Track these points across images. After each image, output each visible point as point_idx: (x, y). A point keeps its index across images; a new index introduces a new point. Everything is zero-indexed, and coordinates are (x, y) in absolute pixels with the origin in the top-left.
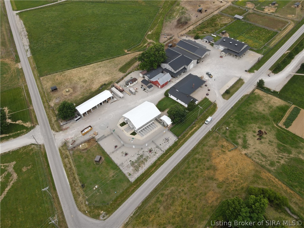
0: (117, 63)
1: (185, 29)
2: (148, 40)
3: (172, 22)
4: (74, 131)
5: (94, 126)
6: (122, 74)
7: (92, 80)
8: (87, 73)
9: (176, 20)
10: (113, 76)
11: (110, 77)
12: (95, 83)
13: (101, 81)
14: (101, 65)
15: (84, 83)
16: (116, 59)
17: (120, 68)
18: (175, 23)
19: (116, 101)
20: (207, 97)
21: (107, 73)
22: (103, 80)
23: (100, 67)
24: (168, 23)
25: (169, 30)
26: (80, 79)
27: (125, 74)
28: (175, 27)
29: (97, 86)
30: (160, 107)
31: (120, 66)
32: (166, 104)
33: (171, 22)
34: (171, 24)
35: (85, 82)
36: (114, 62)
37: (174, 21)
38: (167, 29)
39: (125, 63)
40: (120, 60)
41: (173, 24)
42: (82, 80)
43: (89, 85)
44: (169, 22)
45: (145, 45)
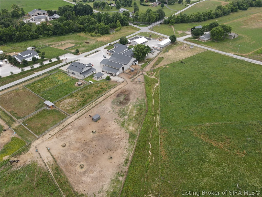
1: (119, 89)
2: (155, 78)
3: (136, 99)
5: (159, 41)
9: (131, 101)
18: (131, 97)
24: (141, 97)
25: (137, 89)
27: (159, 56)
28: (131, 92)
30: (132, 46)
31: (165, 59)
33: (138, 99)
34: (137, 96)
37: (134, 101)
38: (139, 89)
40: (167, 62)
41: (135, 97)
44: (140, 99)
45: (155, 73)
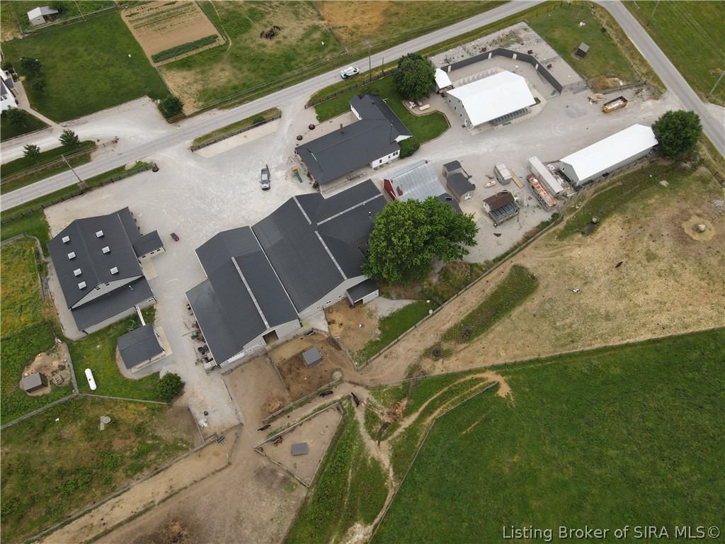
0: (545, 326)
2: (387, 463)
4: (644, 116)
5: (598, 115)
6: (528, 265)
7: (627, 255)
8: (653, 294)
10: (558, 257)
11: (567, 254)
12: (616, 243)
13: (598, 248)
14: (604, 326)
15: (653, 250)
16: (546, 351)
17: (534, 296)
19: (552, 163)
20: (316, 122)
21: (578, 276)
22: (590, 249)
23: (608, 317)
26: (672, 272)
29: (607, 229)
30: (441, 122)
31: (532, 304)
32: (423, 126)
35: (651, 257)
36: (558, 334)
39: (513, 317)
40: (530, 337)
42: (662, 265)
43: (637, 239)
45: (412, 420)
